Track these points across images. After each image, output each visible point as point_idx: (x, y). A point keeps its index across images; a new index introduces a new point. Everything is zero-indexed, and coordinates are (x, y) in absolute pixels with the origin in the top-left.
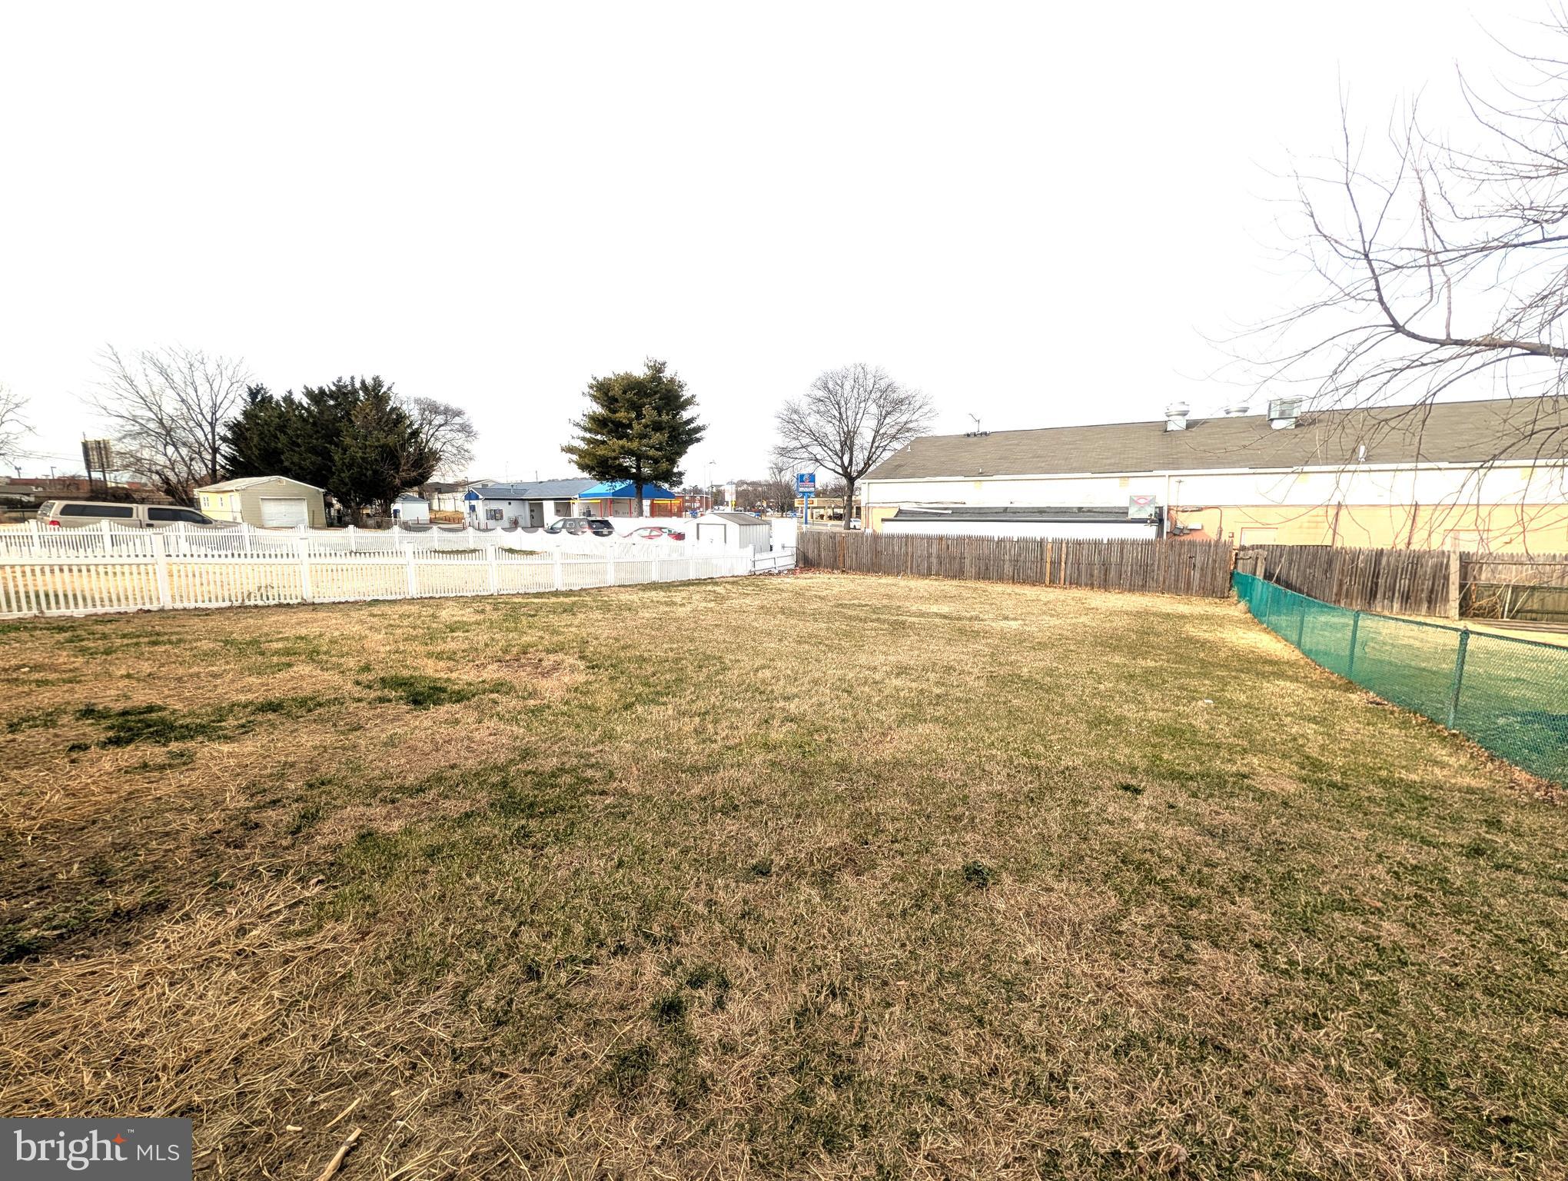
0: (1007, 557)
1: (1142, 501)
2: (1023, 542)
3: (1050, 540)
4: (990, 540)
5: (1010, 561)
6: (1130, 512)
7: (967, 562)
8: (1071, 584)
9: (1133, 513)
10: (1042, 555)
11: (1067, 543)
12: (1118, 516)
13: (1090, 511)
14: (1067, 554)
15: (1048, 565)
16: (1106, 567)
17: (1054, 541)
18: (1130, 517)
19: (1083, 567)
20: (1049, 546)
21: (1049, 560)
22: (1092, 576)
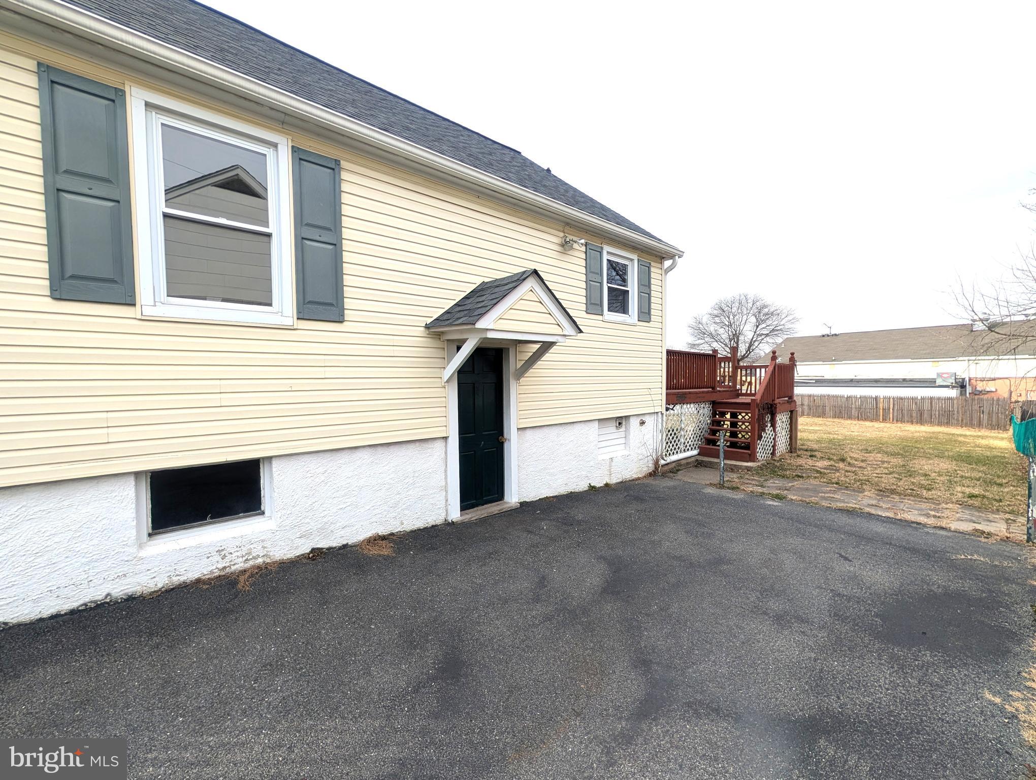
0: (854, 406)
1: (945, 376)
2: (864, 399)
3: (882, 397)
4: (842, 397)
5: (856, 408)
6: (937, 382)
7: (827, 409)
8: (897, 421)
9: (939, 382)
10: (877, 404)
11: (894, 399)
12: (930, 383)
13: (911, 380)
14: (894, 404)
15: (881, 411)
16: (921, 413)
17: (884, 398)
18: (937, 384)
19: (905, 412)
20: (882, 400)
21: (881, 408)
22: (911, 416)
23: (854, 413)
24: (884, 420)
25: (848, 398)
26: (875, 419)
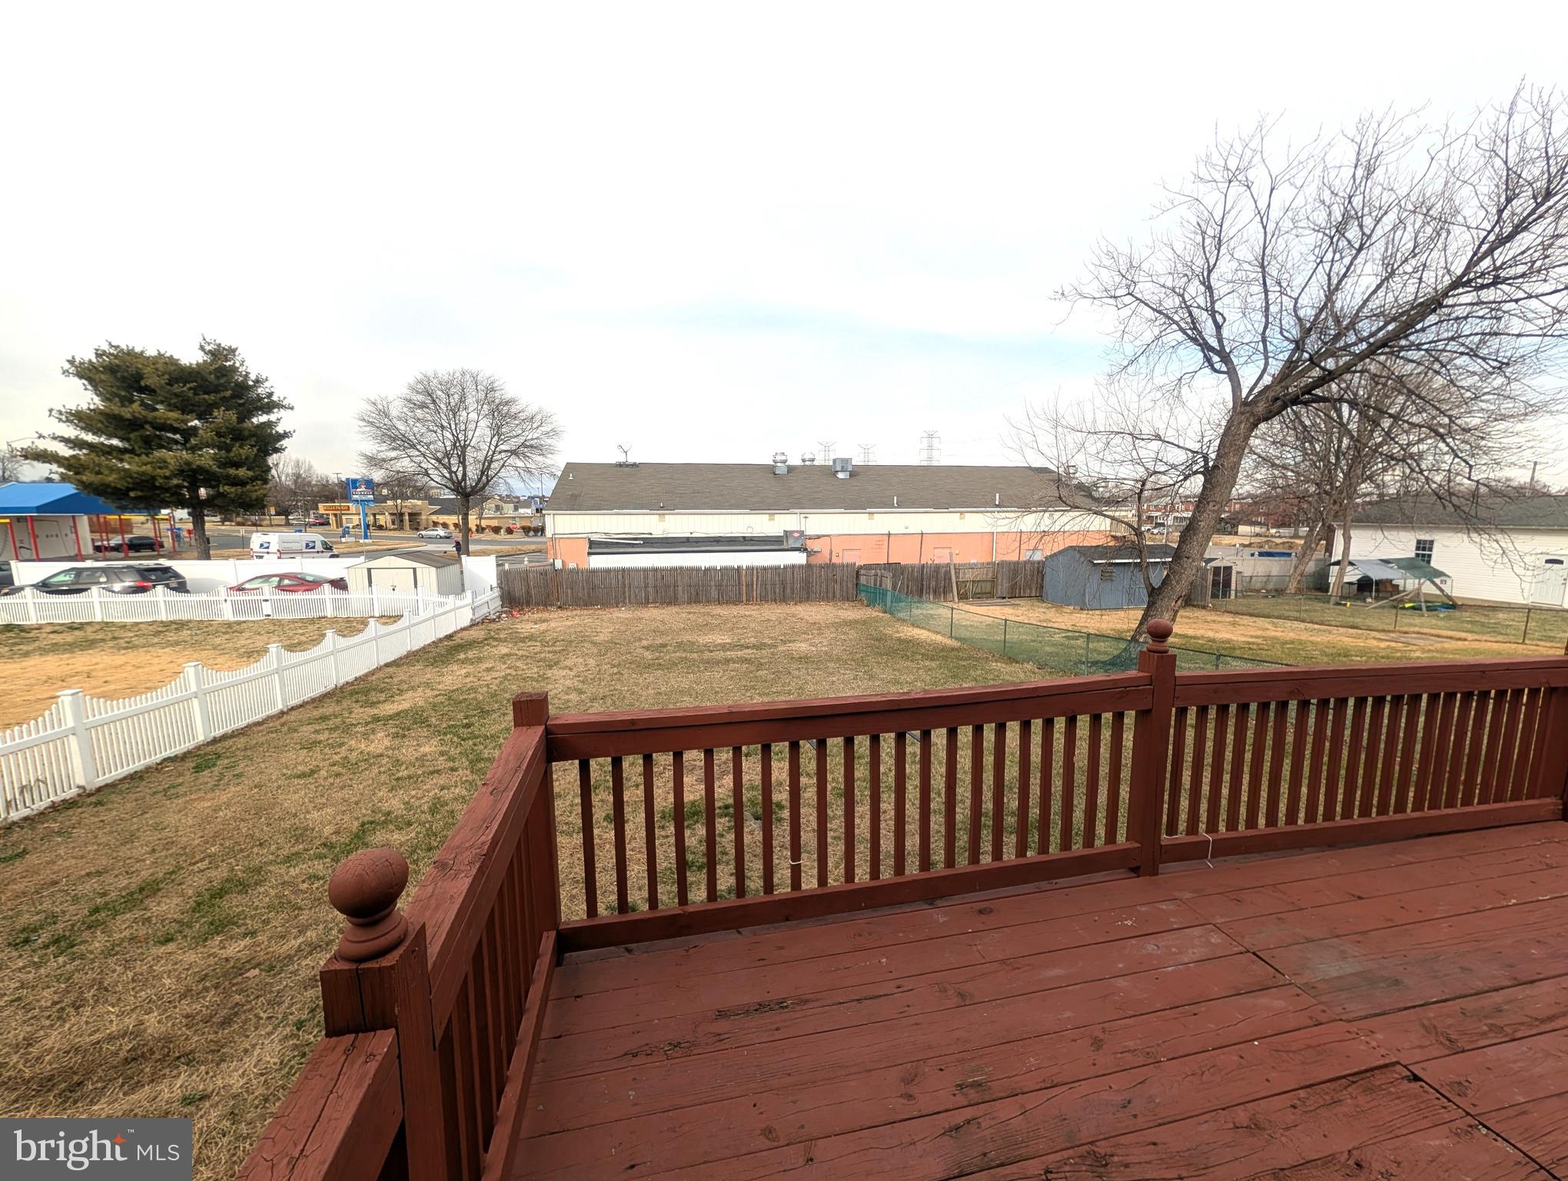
0: (713, 583)
1: (796, 535)
2: (725, 571)
3: (744, 569)
5: (715, 586)
7: (680, 589)
8: (761, 601)
10: (739, 580)
11: (756, 570)
14: (757, 578)
15: (744, 588)
16: (785, 588)
17: (748, 569)
18: (789, 547)
19: (769, 587)
20: (744, 572)
21: (744, 584)
22: (775, 593)
23: (714, 593)
24: (749, 601)
25: (707, 570)
26: (737, 601)
